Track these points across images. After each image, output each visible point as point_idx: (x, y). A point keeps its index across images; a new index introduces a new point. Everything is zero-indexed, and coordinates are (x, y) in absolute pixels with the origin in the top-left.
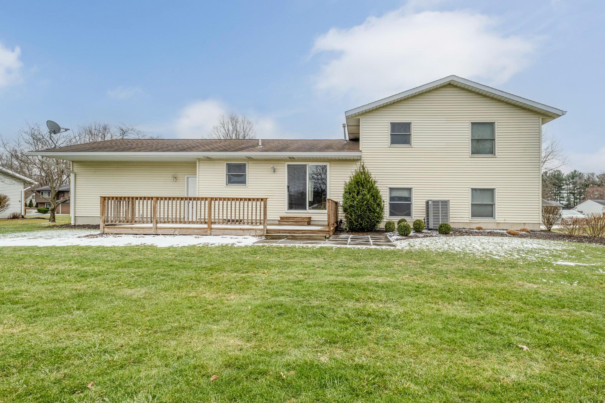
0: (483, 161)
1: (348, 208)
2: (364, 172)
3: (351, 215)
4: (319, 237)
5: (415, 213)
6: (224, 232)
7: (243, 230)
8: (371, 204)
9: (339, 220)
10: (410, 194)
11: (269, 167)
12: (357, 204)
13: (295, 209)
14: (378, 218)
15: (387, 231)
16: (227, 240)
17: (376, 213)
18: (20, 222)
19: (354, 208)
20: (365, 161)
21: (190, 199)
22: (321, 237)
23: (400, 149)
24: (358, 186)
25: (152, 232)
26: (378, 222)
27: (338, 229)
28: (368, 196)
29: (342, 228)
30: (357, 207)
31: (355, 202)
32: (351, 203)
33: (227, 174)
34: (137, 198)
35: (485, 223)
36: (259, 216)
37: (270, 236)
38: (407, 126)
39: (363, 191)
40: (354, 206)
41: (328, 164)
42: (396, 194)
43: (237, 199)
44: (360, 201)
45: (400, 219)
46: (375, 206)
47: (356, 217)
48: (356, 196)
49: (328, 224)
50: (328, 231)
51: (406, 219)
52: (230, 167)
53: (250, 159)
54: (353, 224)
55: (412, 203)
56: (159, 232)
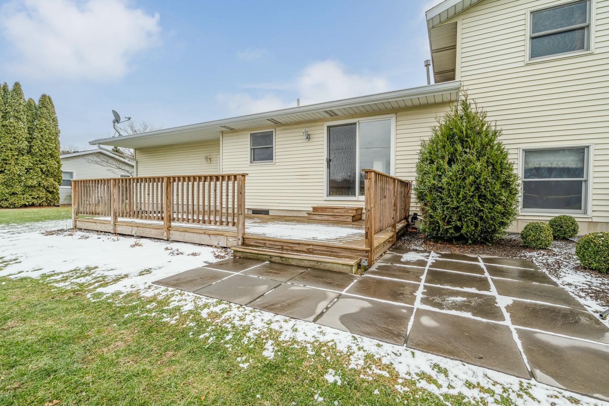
1: (426, 192)
2: (467, 116)
3: (434, 209)
4: (340, 266)
5: (595, 203)
7: (209, 234)
8: (487, 182)
9: (411, 213)
10: (583, 160)
11: (303, 132)
12: (449, 184)
13: (339, 194)
14: (503, 214)
15: (527, 247)
17: (499, 203)
19: (441, 193)
20: (469, 92)
21: (146, 180)
22: (345, 267)
23: (557, 64)
24: (453, 144)
25: (111, 229)
26: (503, 224)
27: (410, 230)
28: (478, 164)
29: (416, 229)
30: (449, 190)
31: (445, 180)
32: (433, 182)
33: (251, 149)
37: (241, 252)
39: (466, 153)
40: (441, 187)
41: (393, 119)
42: (543, 162)
44: (456, 176)
45: (557, 215)
46: (498, 186)
47: (446, 212)
48: (446, 166)
49: (367, 233)
50: (367, 251)
51: (573, 216)
52: (256, 139)
53: (276, 123)
54: (439, 227)
55: (586, 181)
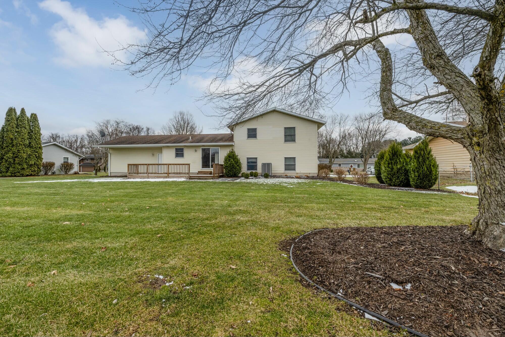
0: (290, 145)
2: (233, 152)
3: (226, 170)
5: (259, 169)
6: (173, 177)
7: (181, 176)
10: (257, 160)
11: (194, 149)
13: (205, 168)
14: (238, 171)
16: (175, 179)
17: (237, 169)
18: (77, 175)
19: (227, 167)
20: (234, 147)
21: (159, 164)
22: (210, 178)
23: (252, 140)
24: (230, 157)
25: (147, 177)
26: (238, 173)
27: (222, 175)
28: (233, 162)
30: (229, 167)
32: (227, 165)
33: (175, 153)
34: (139, 164)
35: (290, 173)
36: (187, 171)
37: (190, 178)
38: (255, 130)
41: (219, 148)
42: (250, 160)
43: (179, 164)
45: (251, 172)
46: (236, 166)
47: (228, 171)
48: (228, 162)
49: (214, 173)
50: (214, 176)
52: (177, 150)
53: (185, 146)
54: (227, 174)
55: (257, 164)
56: (149, 177)
